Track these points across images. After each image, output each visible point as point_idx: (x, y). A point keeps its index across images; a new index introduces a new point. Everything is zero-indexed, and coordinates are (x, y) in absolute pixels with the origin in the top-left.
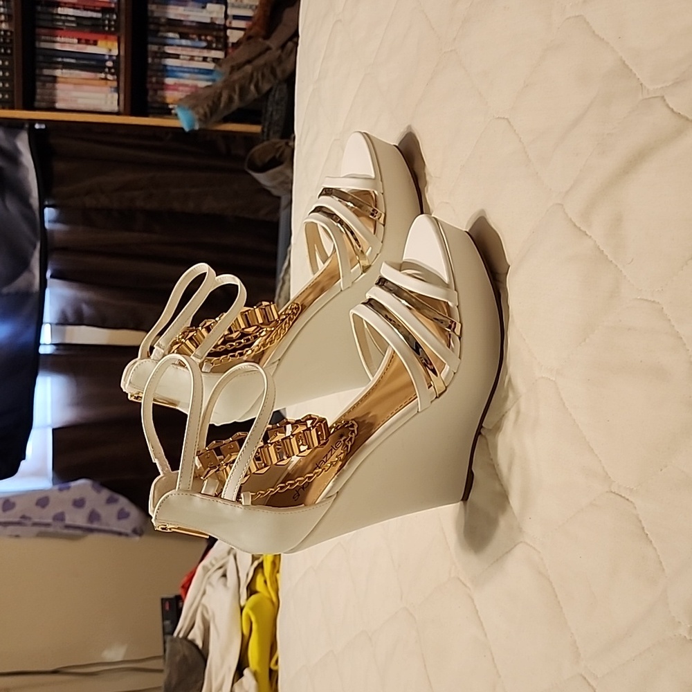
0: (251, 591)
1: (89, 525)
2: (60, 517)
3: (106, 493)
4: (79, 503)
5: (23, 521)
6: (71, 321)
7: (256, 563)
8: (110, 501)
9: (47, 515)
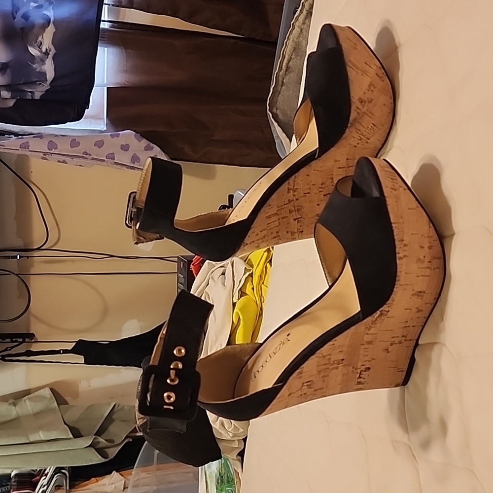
0: (242, 293)
1: (132, 165)
2: (111, 156)
3: (145, 142)
4: (125, 148)
5: (85, 155)
6: (124, 4)
7: (247, 274)
8: (147, 148)
9: (102, 153)
